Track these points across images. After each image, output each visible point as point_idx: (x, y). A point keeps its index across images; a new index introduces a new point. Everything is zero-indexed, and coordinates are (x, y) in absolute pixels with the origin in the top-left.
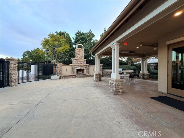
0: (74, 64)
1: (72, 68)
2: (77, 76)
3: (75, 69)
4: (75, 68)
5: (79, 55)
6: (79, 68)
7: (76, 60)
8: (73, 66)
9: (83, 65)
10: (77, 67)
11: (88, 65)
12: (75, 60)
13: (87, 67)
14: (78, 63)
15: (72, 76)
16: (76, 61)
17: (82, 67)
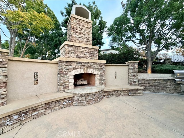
0: (64, 59)
1: (60, 72)
2: (77, 98)
3: (69, 73)
4: (70, 70)
5: (79, 35)
6: (81, 71)
7: (71, 48)
8: (63, 66)
9: (91, 60)
10: (74, 69)
11: (104, 64)
12: (70, 46)
13: (101, 69)
14: (78, 57)
15: (59, 101)
16: (70, 51)
17: (90, 67)
